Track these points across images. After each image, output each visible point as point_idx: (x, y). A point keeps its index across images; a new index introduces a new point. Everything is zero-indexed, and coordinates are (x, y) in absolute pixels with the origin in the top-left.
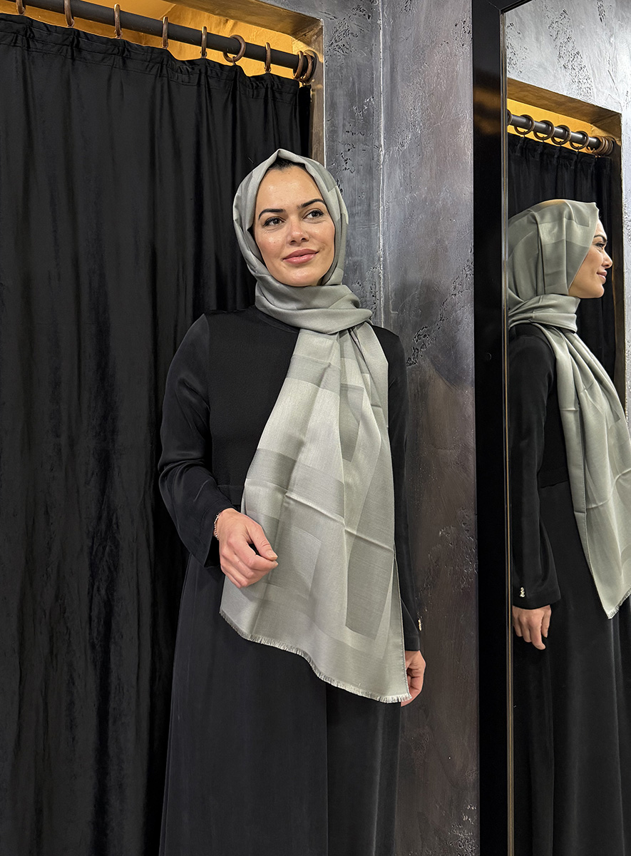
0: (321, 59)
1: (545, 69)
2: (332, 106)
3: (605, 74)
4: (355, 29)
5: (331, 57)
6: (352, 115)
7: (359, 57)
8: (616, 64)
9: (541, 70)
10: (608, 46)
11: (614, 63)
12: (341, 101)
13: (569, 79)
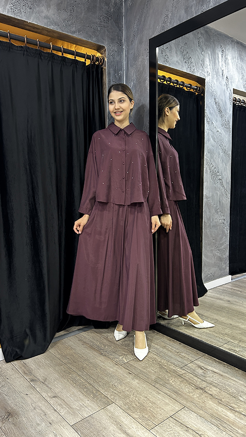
0: (106, 60)
1: (179, 63)
2: (109, 74)
3: (200, 65)
4: (116, 49)
5: (109, 59)
6: (115, 77)
7: (118, 58)
8: (204, 61)
9: (177, 63)
10: (201, 55)
11: (203, 61)
12: (112, 72)
13: (187, 66)
